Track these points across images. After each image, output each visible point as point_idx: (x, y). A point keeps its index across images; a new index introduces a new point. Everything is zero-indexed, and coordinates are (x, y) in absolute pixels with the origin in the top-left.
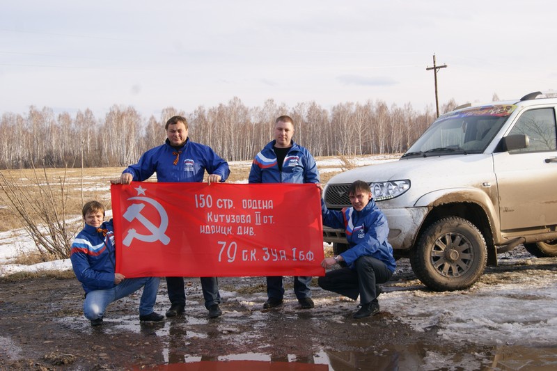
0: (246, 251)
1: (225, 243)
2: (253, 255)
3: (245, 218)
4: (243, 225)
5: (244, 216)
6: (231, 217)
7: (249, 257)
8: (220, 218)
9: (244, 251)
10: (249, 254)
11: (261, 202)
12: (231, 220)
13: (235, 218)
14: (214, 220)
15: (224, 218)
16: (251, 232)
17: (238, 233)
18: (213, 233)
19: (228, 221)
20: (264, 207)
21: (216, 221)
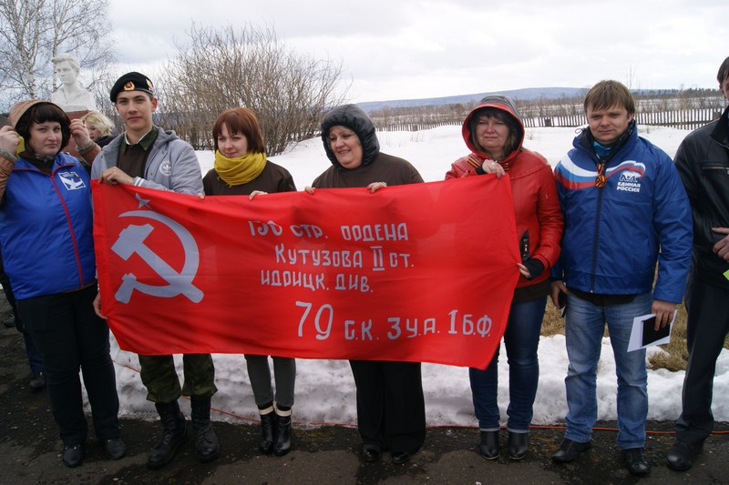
0: (352, 322)
1: (309, 305)
2: (365, 330)
3: (351, 258)
4: (347, 272)
5: (348, 253)
6: (322, 255)
7: (358, 333)
8: (300, 256)
9: (347, 323)
10: (357, 327)
11: (382, 228)
12: (323, 260)
13: (330, 256)
14: (288, 260)
15: (309, 256)
16: (363, 285)
17: (338, 288)
18: (286, 284)
19: (317, 263)
20: (388, 236)
21: (293, 261)
